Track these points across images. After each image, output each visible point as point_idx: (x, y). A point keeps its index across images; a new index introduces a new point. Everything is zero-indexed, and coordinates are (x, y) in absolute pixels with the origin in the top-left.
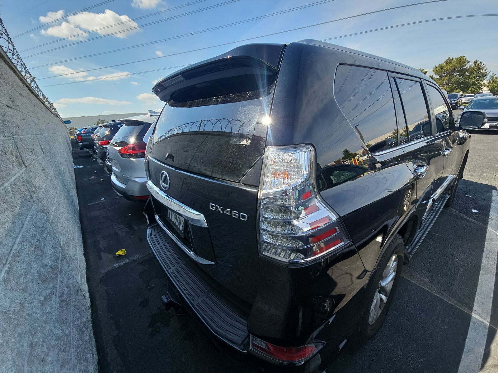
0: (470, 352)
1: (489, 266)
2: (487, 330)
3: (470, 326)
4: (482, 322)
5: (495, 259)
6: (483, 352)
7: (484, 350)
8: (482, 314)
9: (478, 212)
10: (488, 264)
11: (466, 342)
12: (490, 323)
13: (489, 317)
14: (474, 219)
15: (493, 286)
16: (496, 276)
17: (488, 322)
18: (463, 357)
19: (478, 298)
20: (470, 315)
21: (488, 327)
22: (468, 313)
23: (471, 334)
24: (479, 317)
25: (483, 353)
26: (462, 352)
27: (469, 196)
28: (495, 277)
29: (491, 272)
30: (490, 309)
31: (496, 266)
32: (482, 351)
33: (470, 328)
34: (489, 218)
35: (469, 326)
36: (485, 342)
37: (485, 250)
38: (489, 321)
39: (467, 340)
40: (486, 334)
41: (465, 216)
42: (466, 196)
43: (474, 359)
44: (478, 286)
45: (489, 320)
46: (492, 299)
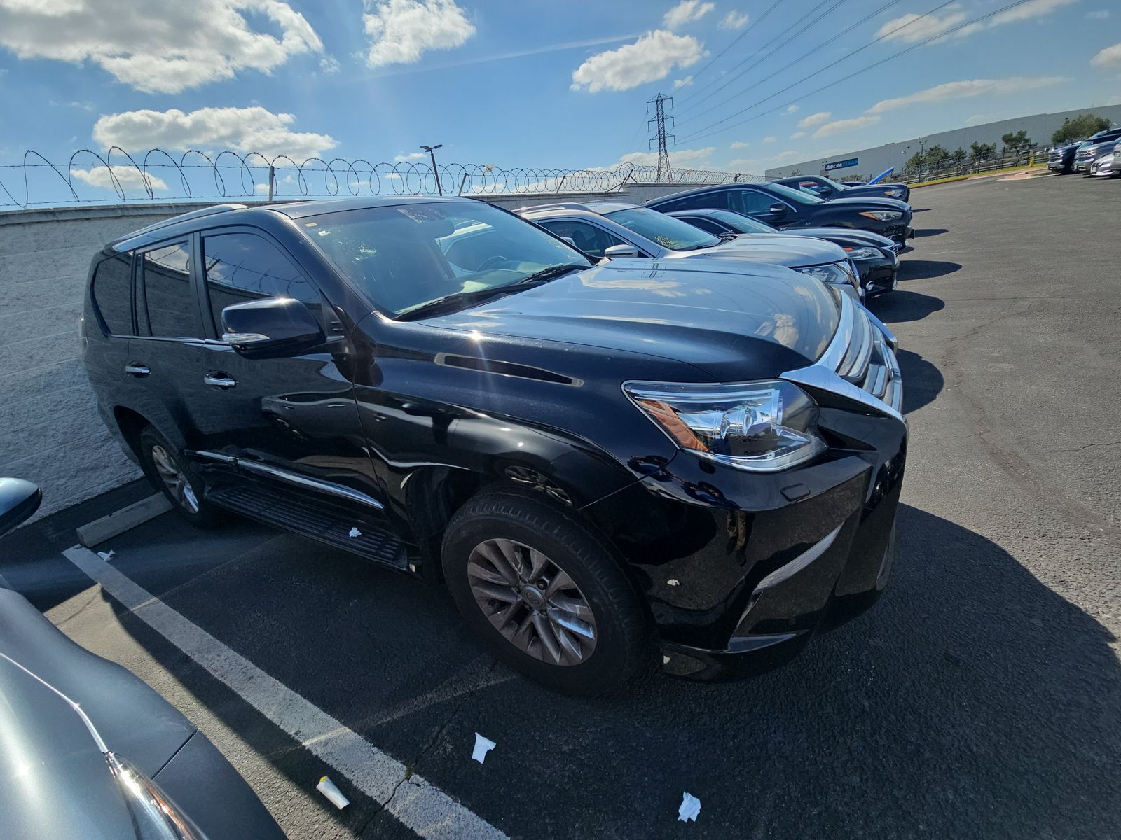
1: (214, 656)
8: (148, 608)
10: (219, 656)
15: (172, 641)
20: (158, 596)
22: (163, 595)
24: (148, 604)
28: (185, 652)
29: (198, 652)
30: (145, 619)
37: (258, 669)
44: (186, 620)
45: (134, 612)
46: (155, 628)
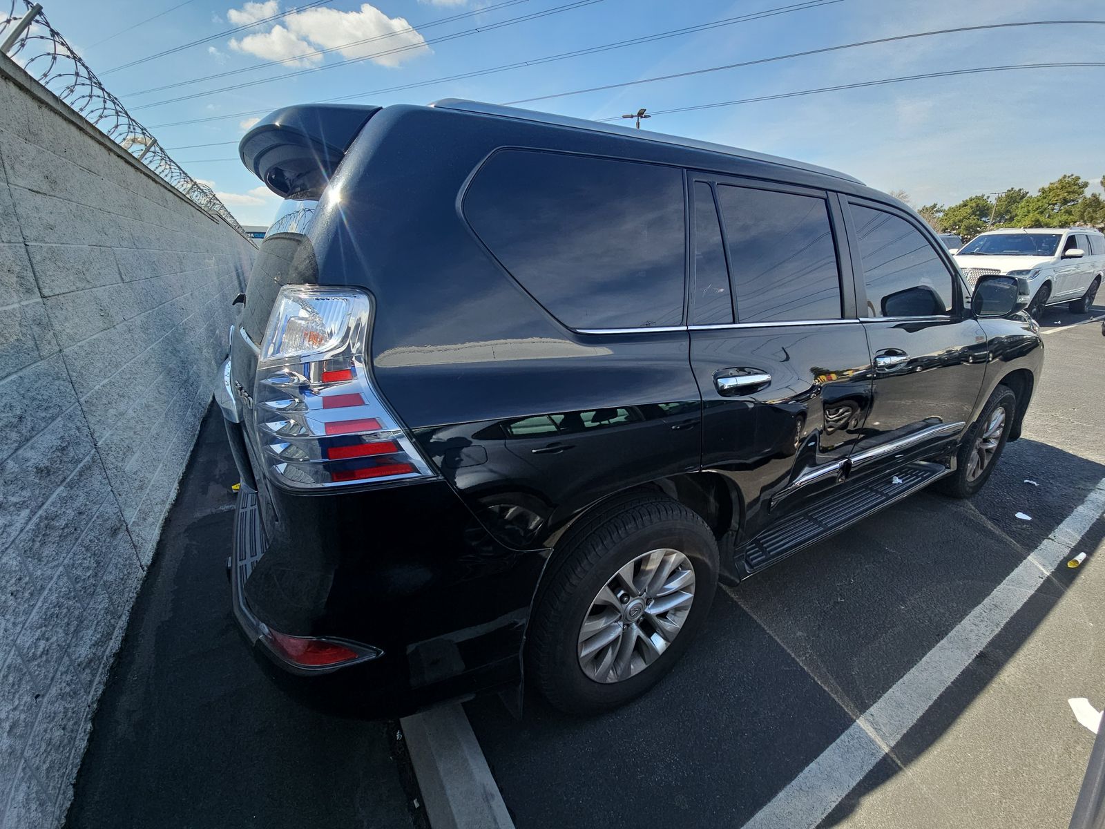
0: (803, 790)
1: (972, 636)
2: (874, 761)
3: (838, 741)
4: (872, 741)
5: (998, 625)
6: (837, 803)
7: (840, 799)
8: (882, 726)
9: (1029, 518)
10: (971, 631)
11: (807, 769)
12: (893, 749)
13: (899, 737)
14: (1010, 533)
15: (951, 677)
16: (974, 660)
17: (888, 746)
18: (781, 795)
19: (895, 691)
20: (852, 719)
21: (879, 757)
22: (850, 714)
23: (829, 756)
24: (872, 729)
25: (834, 805)
26: (785, 785)
27: (1032, 482)
28: (970, 661)
29: (968, 648)
30: (911, 722)
31: (989, 640)
32: (834, 799)
33: (834, 745)
34: (1048, 535)
35: (835, 740)
36: (854, 784)
37: (984, 602)
38: (892, 745)
39: (812, 765)
40: (868, 768)
41: (990, 525)
42: (1026, 481)
43: (804, 809)
44: (913, 669)
46: (930, 703)
